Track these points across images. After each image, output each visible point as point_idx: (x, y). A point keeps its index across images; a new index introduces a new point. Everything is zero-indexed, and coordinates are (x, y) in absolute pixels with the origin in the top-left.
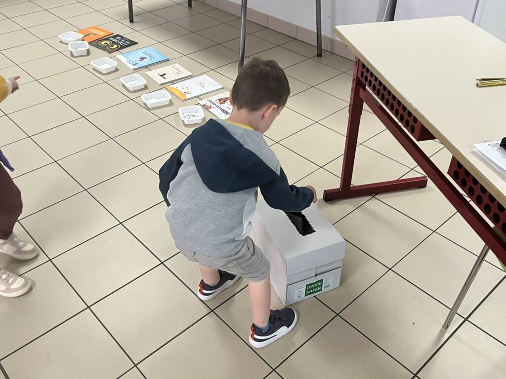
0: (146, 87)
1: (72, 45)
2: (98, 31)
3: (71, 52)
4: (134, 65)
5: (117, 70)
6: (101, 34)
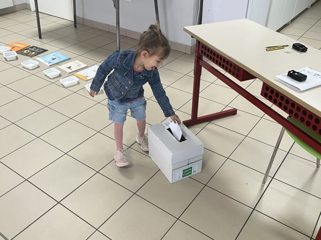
0: (60, 76)
1: (5, 54)
2: (20, 45)
3: (5, 58)
4: (49, 63)
5: (38, 67)
6: (23, 46)
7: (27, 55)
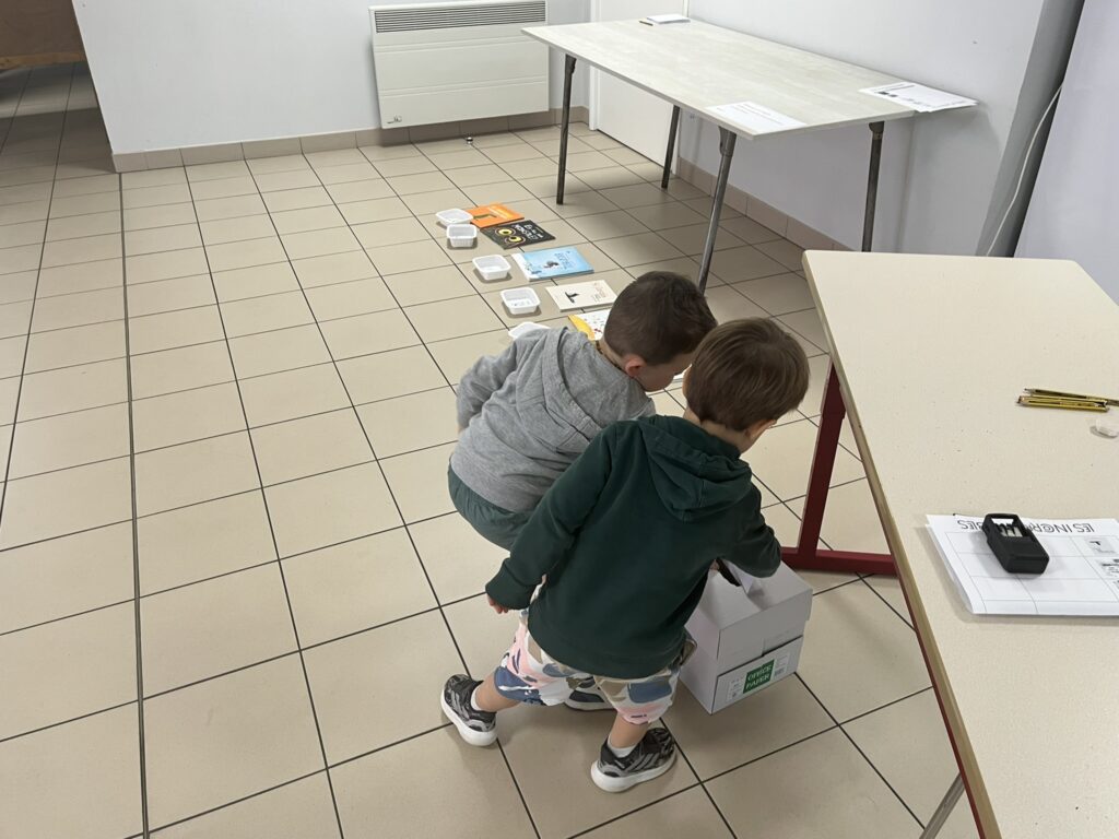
0: (536, 312)
1: (451, 229)
2: (502, 212)
3: (449, 240)
4: (533, 273)
5: (508, 277)
6: (506, 217)
7: (500, 241)
